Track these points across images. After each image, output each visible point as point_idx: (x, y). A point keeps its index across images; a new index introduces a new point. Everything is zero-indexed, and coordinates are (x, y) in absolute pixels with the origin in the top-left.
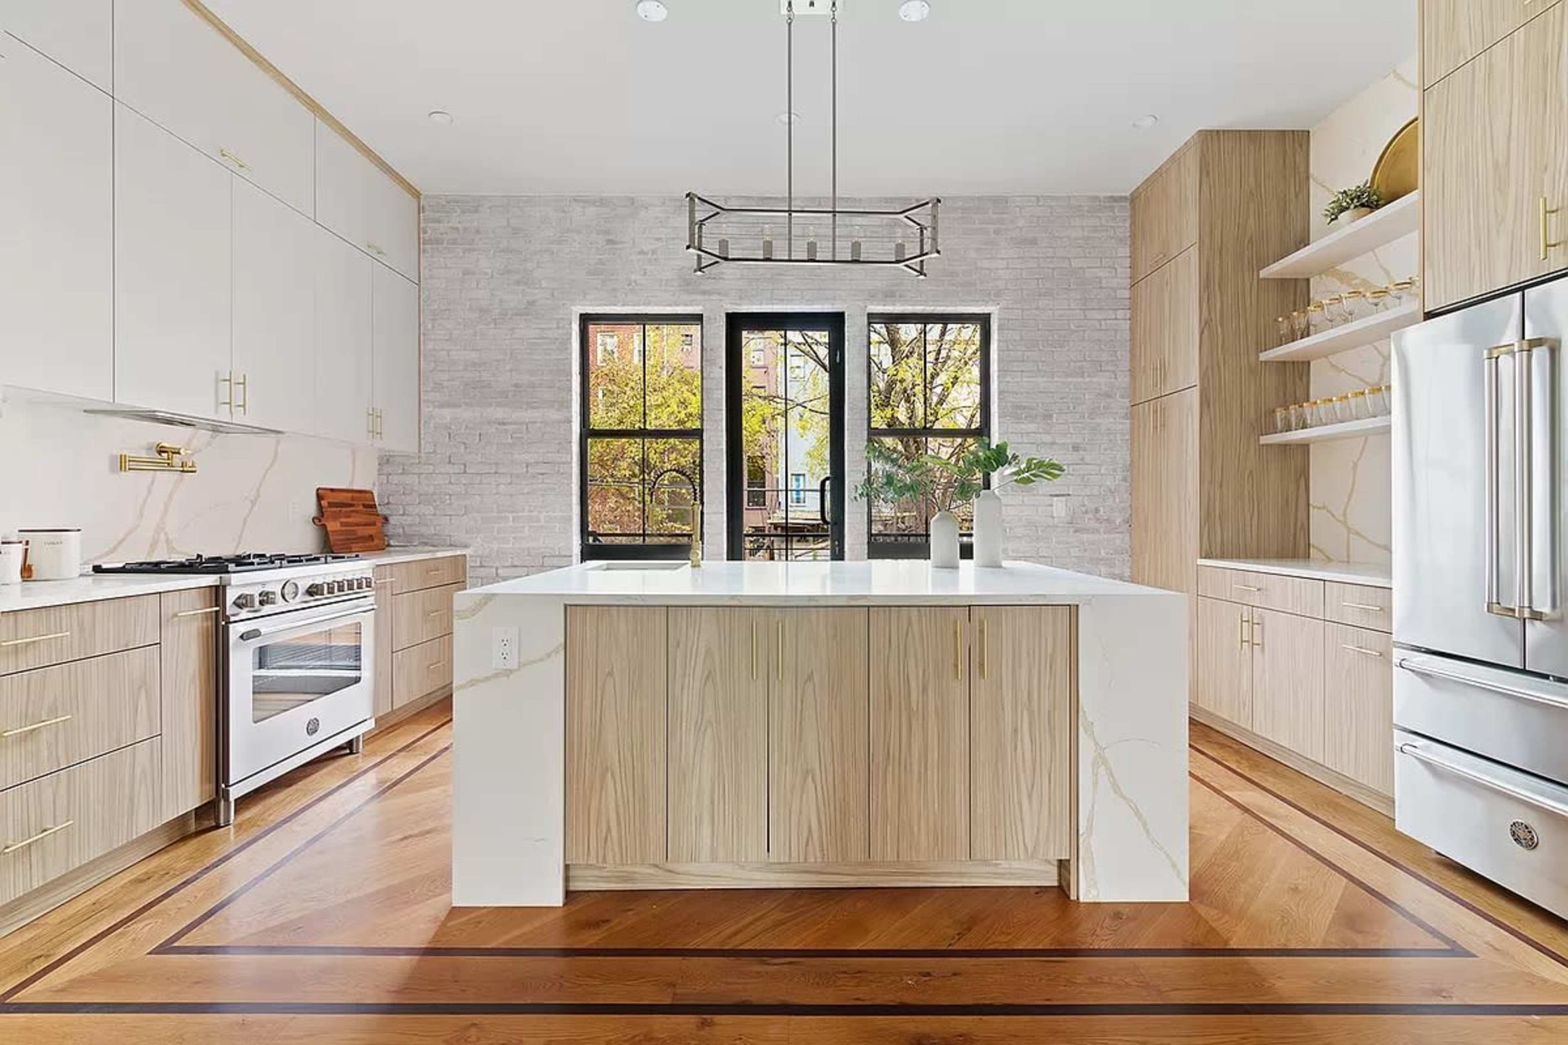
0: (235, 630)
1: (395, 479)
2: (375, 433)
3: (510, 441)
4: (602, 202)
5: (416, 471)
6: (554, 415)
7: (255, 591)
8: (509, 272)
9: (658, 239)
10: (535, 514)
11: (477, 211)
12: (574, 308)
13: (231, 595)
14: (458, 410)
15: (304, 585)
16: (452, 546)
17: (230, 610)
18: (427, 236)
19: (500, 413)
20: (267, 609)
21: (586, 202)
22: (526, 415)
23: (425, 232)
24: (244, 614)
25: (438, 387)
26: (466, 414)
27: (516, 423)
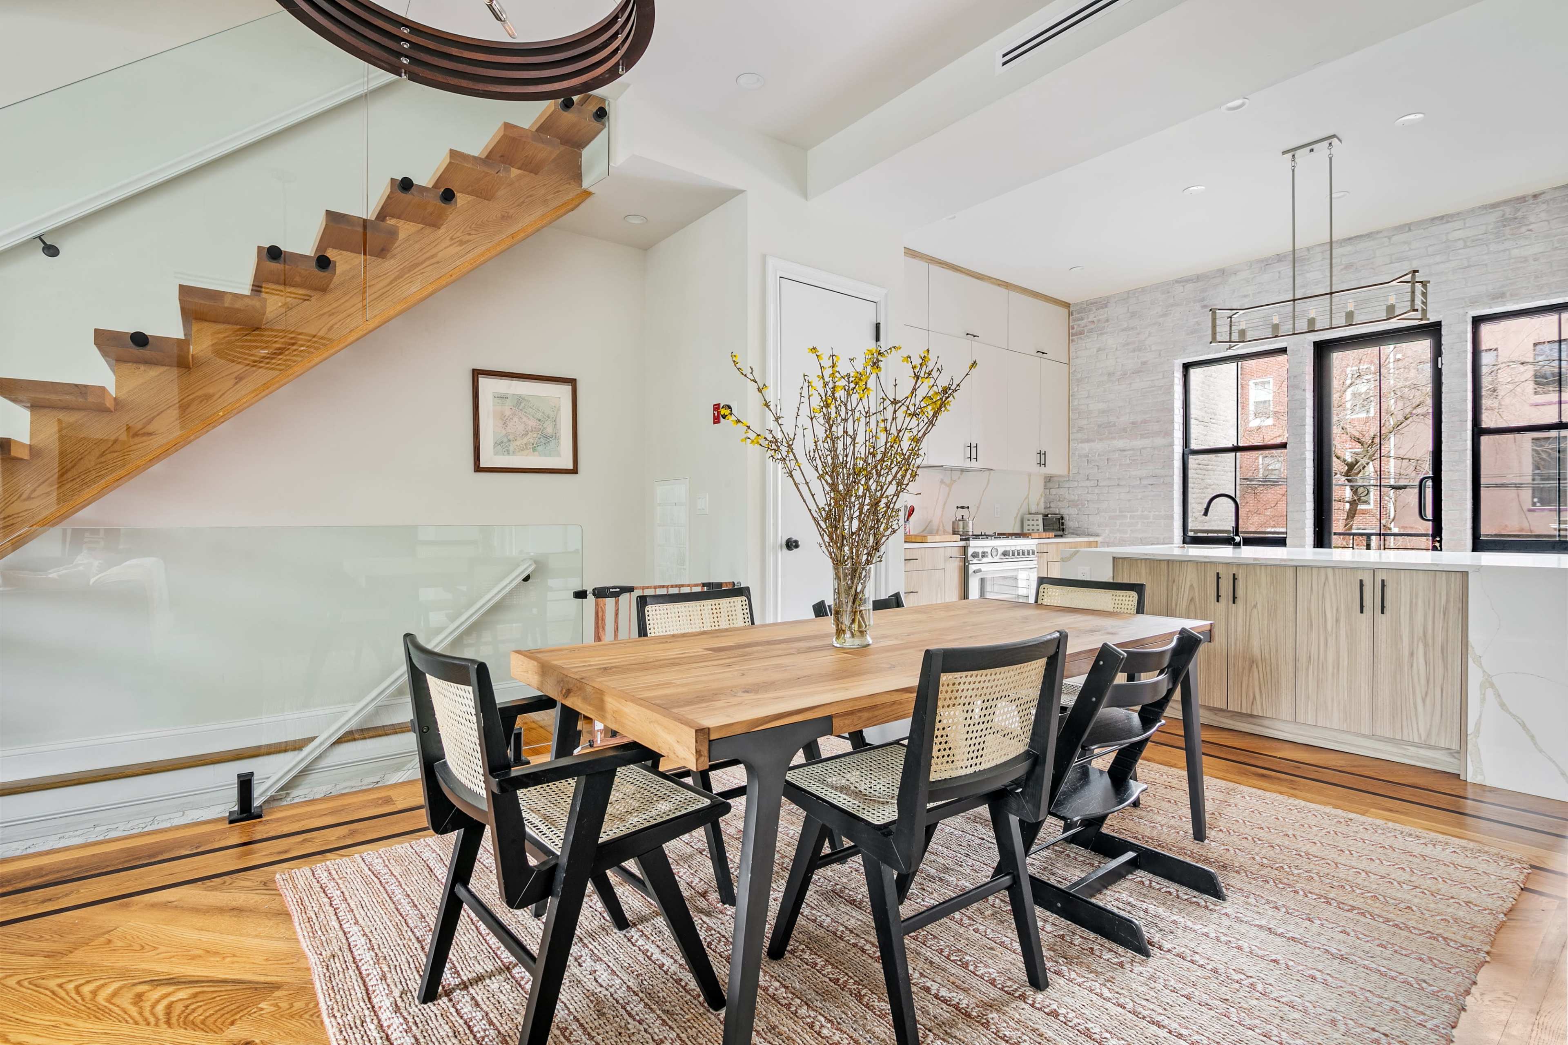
0: (972, 568)
1: (1054, 491)
2: (1042, 463)
3: (1128, 461)
4: (1198, 278)
5: (1067, 486)
6: (1160, 441)
7: (980, 551)
8: (1128, 344)
9: (1245, 296)
10: (1146, 513)
11: (1106, 307)
12: (1176, 361)
13: (970, 551)
14: (1092, 444)
15: (1001, 550)
16: (1089, 535)
17: (970, 558)
18: (1074, 331)
19: (1120, 444)
20: (985, 560)
21: (1182, 281)
22: (1139, 443)
23: (1073, 328)
24: (975, 561)
25: (1081, 429)
26: (1098, 446)
27: (1133, 449)
